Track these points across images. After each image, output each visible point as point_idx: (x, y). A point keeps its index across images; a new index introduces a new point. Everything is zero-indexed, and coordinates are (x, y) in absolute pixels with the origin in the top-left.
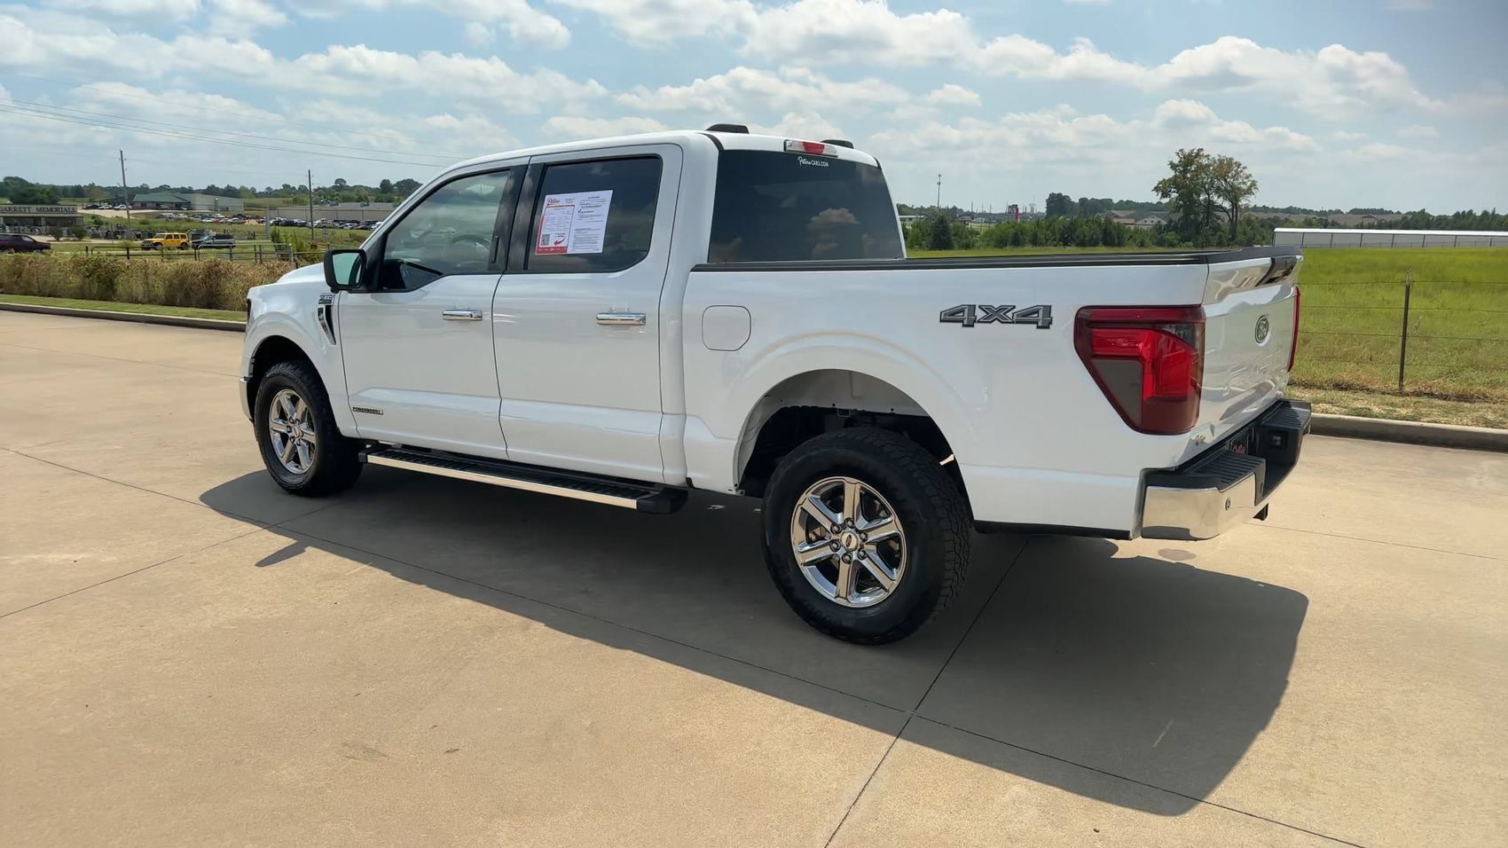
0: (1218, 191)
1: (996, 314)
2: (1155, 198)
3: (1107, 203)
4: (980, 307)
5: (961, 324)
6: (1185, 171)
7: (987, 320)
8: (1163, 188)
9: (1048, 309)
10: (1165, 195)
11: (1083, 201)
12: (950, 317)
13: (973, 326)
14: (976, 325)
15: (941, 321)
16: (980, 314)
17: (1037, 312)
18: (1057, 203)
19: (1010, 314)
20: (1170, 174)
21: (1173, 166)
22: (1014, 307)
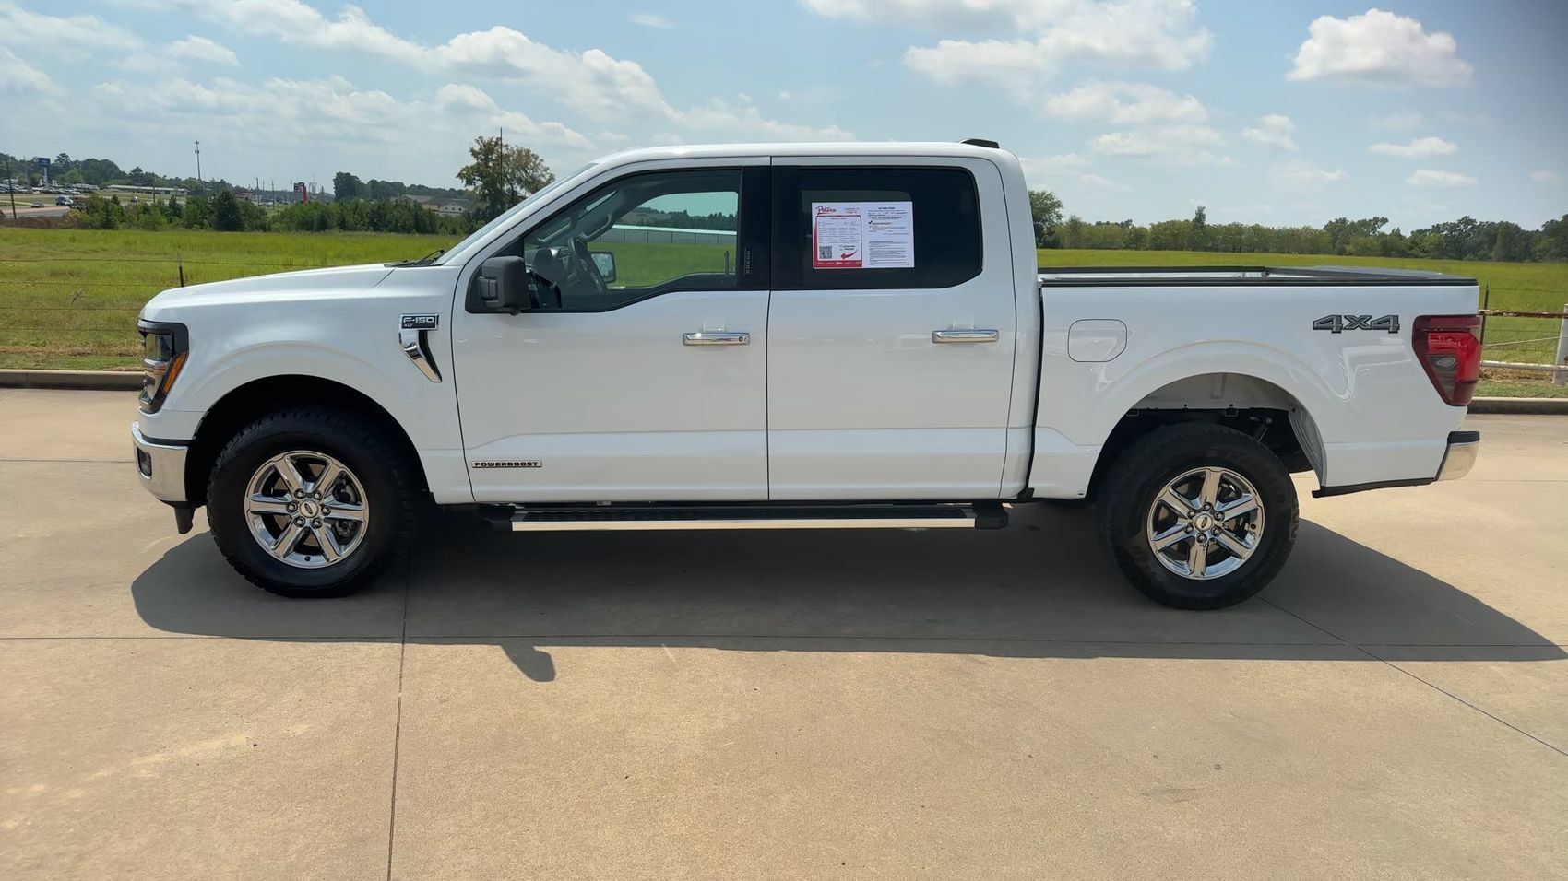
0: (520, 181)
1: (1358, 323)
2: (460, 185)
3: (398, 187)
4: (1345, 317)
5: (1330, 331)
6: (486, 160)
7: (1351, 327)
8: (467, 175)
9: (1396, 318)
10: (469, 182)
11: (373, 182)
12: (1322, 325)
13: (1340, 332)
14: (1343, 331)
15: (1314, 329)
16: (1345, 323)
17: (1389, 321)
18: (346, 183)
19: (1368, 323)
20: (472, 161)
21: (474, 154)
22: (1371, 317)
